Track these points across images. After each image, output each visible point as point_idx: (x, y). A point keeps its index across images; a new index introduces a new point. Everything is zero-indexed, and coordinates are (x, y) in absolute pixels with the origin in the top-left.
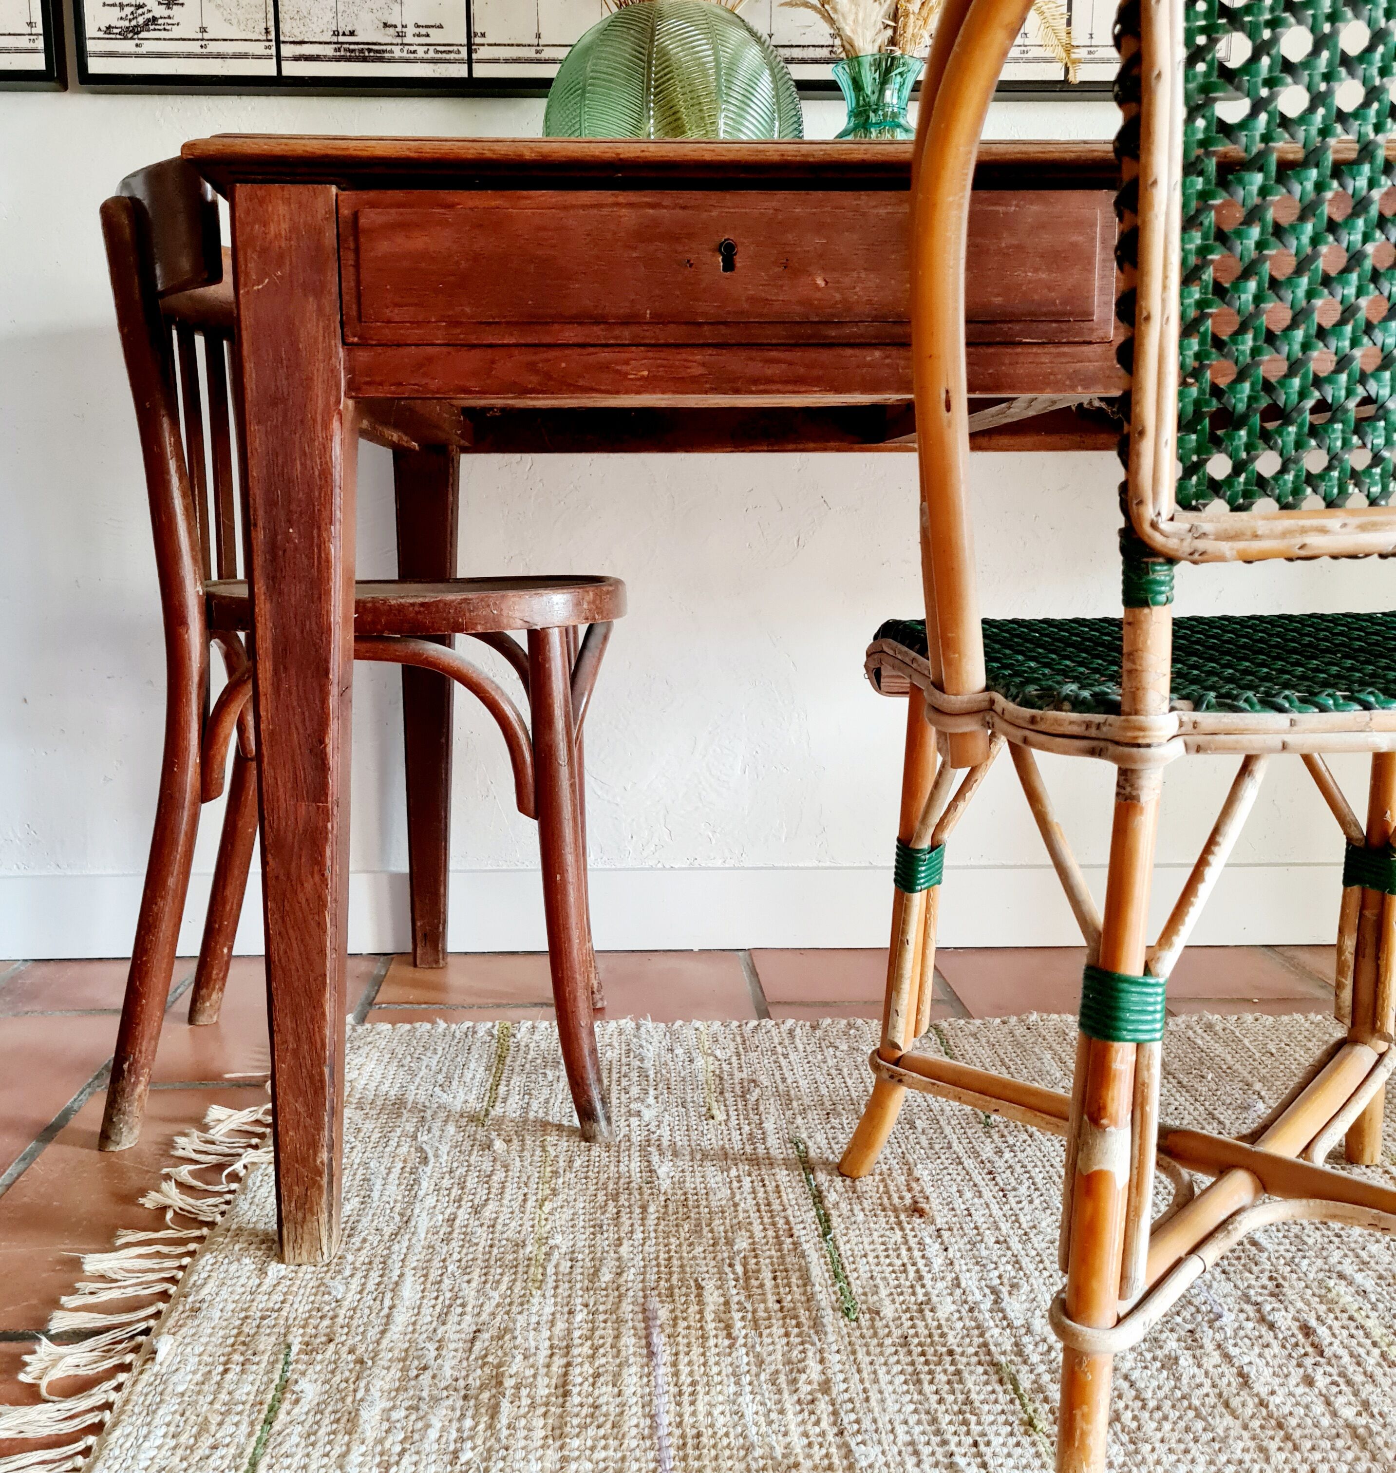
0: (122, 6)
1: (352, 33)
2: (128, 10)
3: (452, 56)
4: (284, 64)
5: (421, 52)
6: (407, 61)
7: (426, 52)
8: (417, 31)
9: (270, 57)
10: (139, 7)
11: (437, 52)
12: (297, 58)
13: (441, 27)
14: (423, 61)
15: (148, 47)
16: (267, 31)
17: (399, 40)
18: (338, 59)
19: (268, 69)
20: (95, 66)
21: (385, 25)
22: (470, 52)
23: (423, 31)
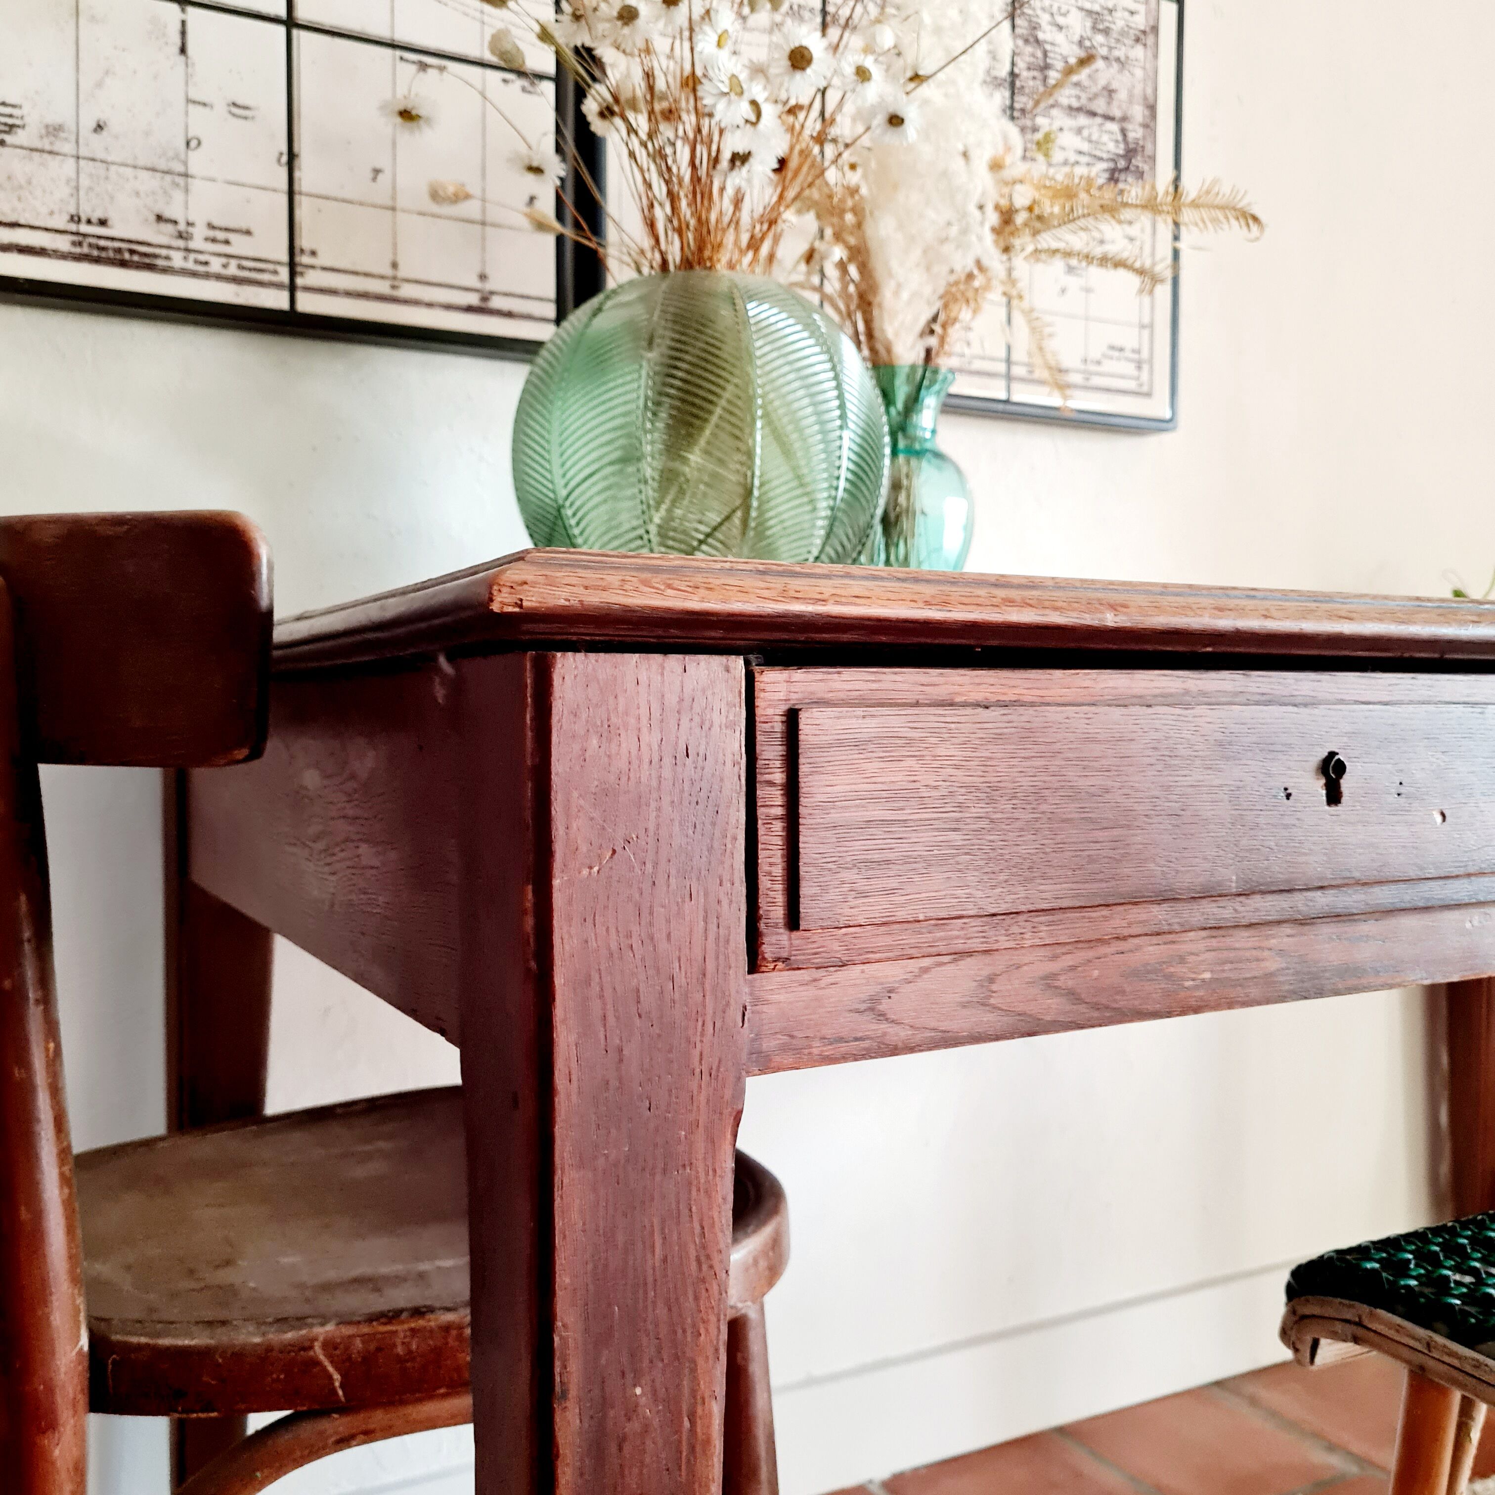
1: (103, 223)
3: (265, 277)
5: (216, 265)
6: (194, 274)
7: (225, 266)
8: (211, 233)
11: (241, 267)
12: (5, 248)
13: (248, 233)
14: (219, 277)
17: (181, 243)
18: (77, 258)
21: (159, 218)
22: (293, 274)
23: (221, 235)
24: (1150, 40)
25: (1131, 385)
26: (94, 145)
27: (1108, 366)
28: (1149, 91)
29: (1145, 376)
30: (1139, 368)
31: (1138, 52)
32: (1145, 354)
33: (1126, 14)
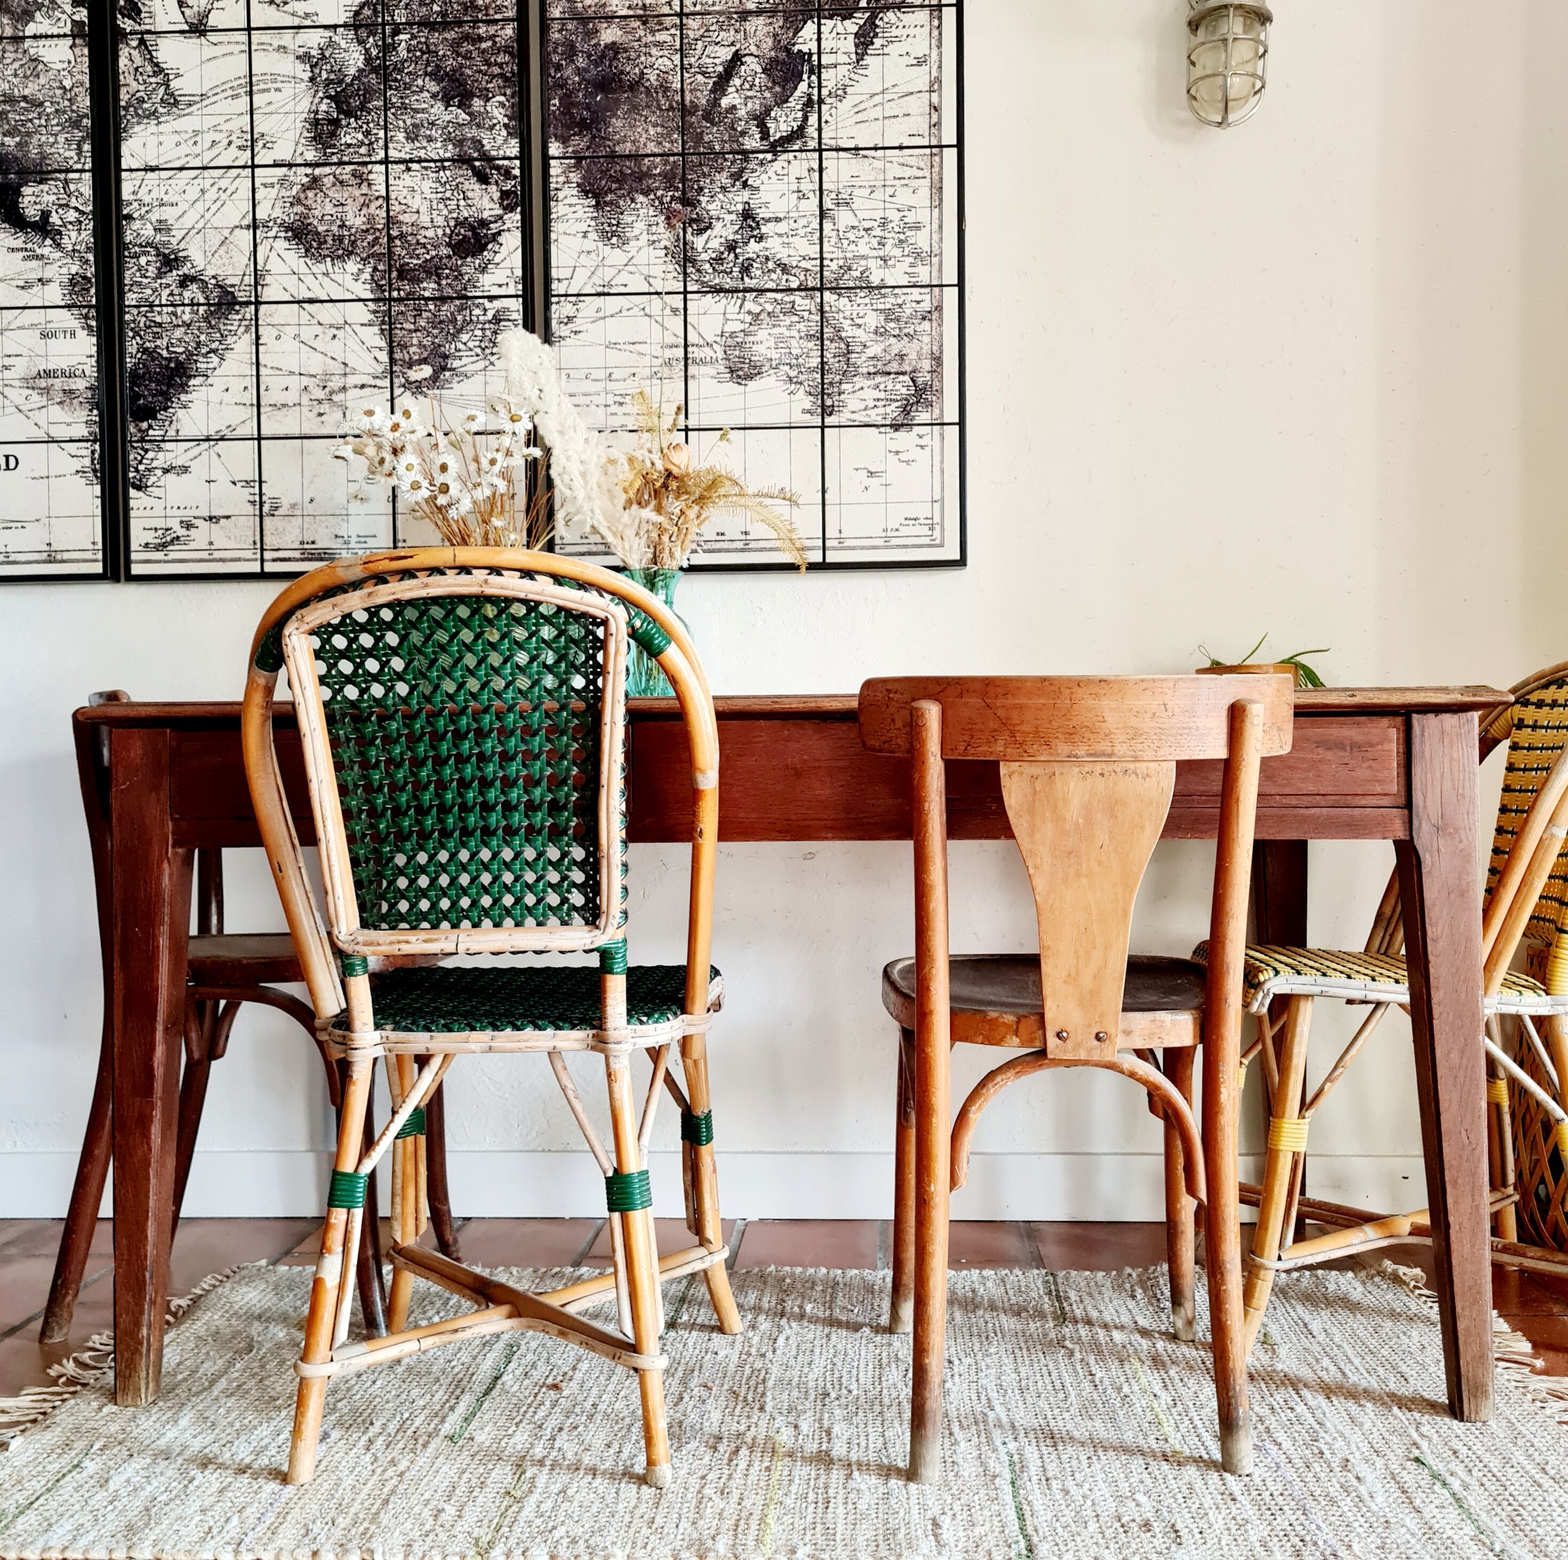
0: (156, 529)
1: (313, 543)
2: (160, 532)
4: (266, 564)
8: (359, 540)
9: (256, 560)
10: (167, 530)
12: (274, 560)
13: (375, 536)
15: (172, 556)
16: (255, 543)
17: (345, 546)
18: (303, 560)
19: (255, 568)
20: (136, 570)
21: (336, 536)
23: (362, 540)
24: (935, 315)
25: (927, 541)
26: (310, 509)
27: (904, 531)
28: (935, 348)
29: (937, 533)
30: (932, 529)
31: (926, 325)
32: (937, 519)
33: (914, 304)
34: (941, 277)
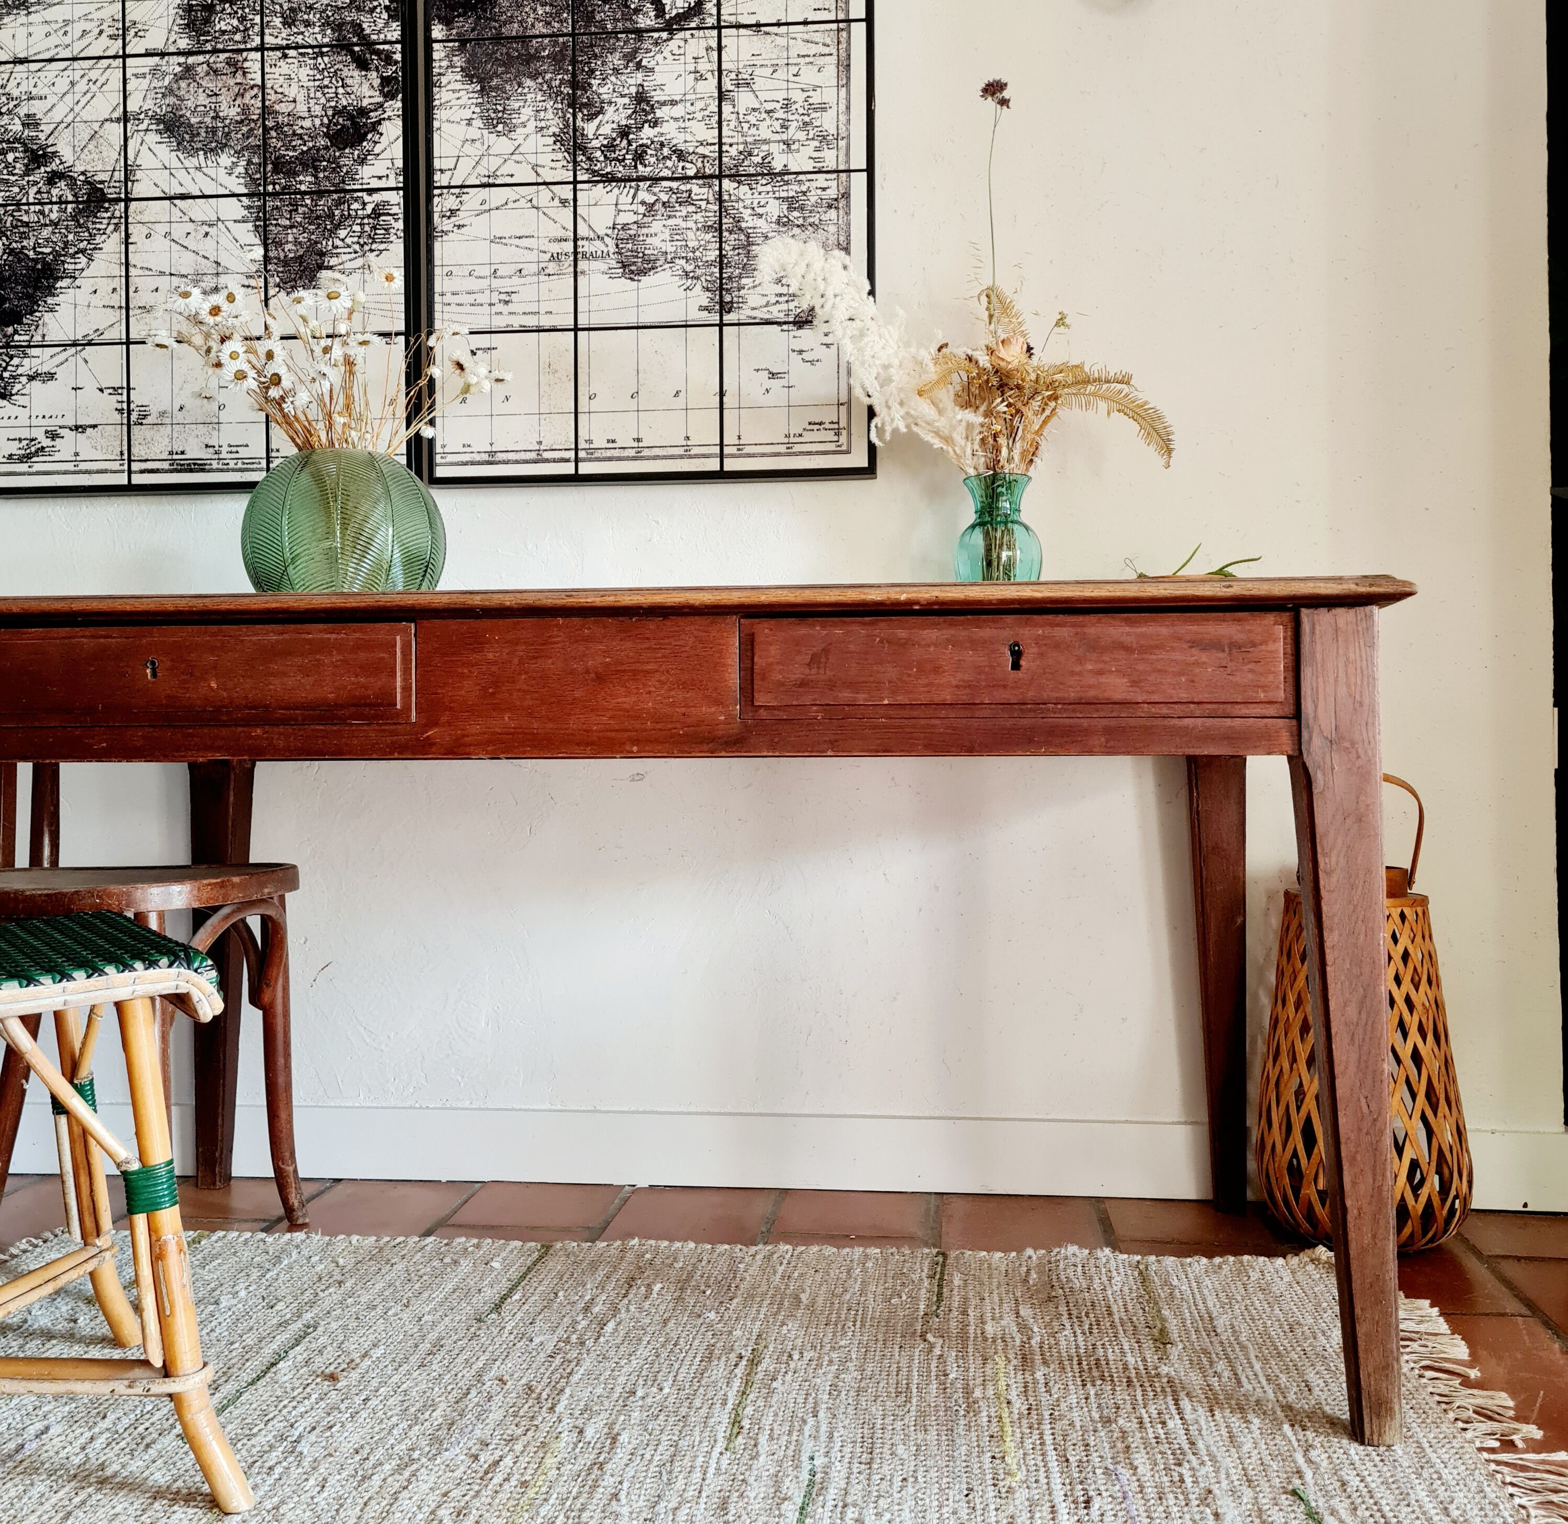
0: (20, 440)
1: (183, 453)
2: (25, 443)
3: (254, 466)
4: (133, 476)
5: (232, 464)
6: (222, 470)
7: (236, 464)
8: (229, 449)
9: (123, 471)
10: (32, 440)
11: (244, 463)
12: (142, 472)
13: (246, 446)
14: (233, 470)
15: (37, 467)
16: (122, 453)
17: (216, 456)
18: (171, 471)
19: (122, 480)
21: (207, 446)
22: (268, 463)
23: (234, 449)
24: (842, 203)
25: (832, 447)
26: (179, 417)
27: (808, 437)
28: (842, 239)
29: (843, 439)
30: (838, 434)
31: (832, 214)
32: (843, 423)
33: (819, 192)
34: (848, 161)
